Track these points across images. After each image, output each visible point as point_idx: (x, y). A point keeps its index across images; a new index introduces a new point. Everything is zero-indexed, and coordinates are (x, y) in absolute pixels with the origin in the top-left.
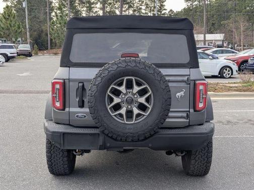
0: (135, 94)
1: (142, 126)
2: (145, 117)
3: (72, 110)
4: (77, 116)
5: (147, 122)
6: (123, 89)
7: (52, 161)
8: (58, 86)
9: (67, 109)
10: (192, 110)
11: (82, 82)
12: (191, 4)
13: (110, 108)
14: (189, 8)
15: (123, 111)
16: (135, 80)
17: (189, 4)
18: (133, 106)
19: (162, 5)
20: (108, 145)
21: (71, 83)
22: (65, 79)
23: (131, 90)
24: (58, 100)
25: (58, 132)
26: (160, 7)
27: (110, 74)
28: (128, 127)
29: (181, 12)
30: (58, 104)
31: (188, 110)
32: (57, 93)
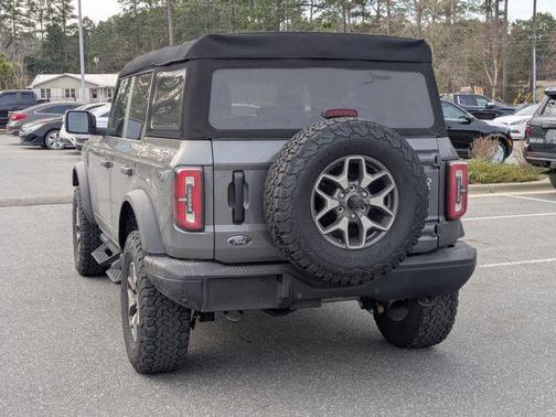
0: (364, 190)
1: (380, 252)
2: (383, 234)
3: (220, 229)
4: (231, 242)
5: (389, 245)
6: (343, 180)
7: (158, 343)
8: (190, 181)
9: (209, 229)
10: (442, 218)
11: (239, 169)
12: (132, 8)
13: (320, 220)
14: (127, 16)
15: (343, 225)
16: (366, 162)
17: (128, 7)
18: (359, 214)
19: (67, 7)
20: (300, 296)
21: (218, 174)
22: (203, 166)
23: (356, 183)
24: (190, 210)
25: (197, 278)
26: (63, 12)
27: (321, 150)
28: (354, 256)
29: (109, 23)
30: (191, 219)
31: (436, 218)
32: (190, 196)
